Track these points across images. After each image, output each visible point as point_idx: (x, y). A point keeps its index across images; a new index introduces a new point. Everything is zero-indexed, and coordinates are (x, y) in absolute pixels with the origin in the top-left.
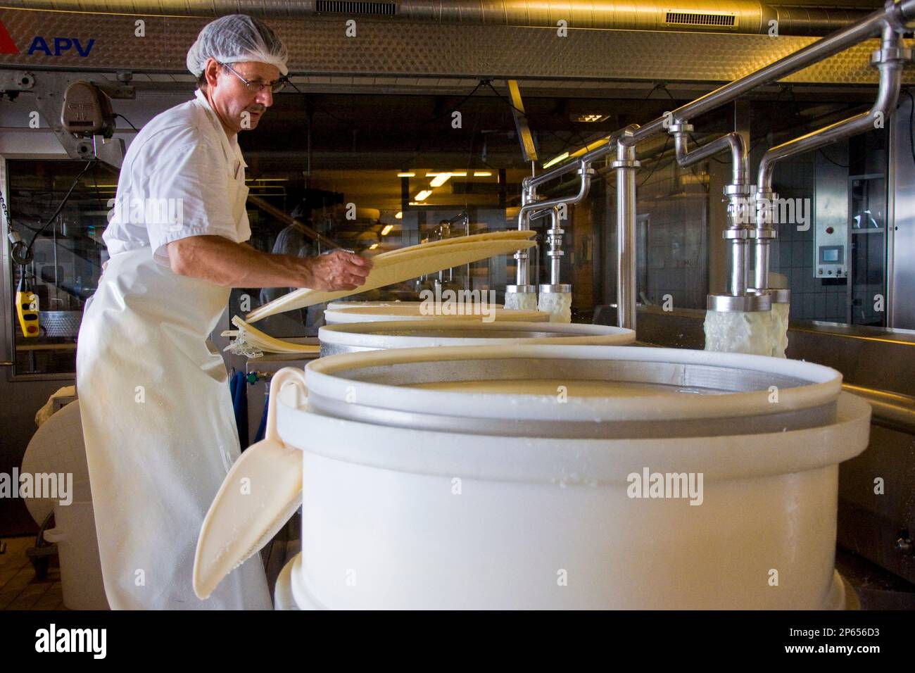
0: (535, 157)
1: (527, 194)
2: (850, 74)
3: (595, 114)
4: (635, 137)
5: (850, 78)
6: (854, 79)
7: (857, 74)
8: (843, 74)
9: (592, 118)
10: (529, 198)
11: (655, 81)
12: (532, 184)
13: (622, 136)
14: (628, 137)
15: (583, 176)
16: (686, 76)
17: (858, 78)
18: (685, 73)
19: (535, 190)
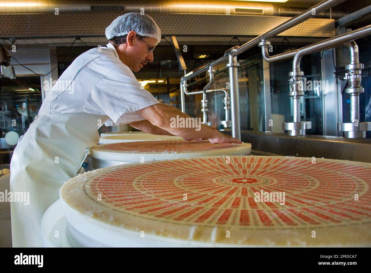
0: (186, 68)
1: (183, 84)
2: (310, 33)
3: (204, 55)
4: (238, 51)
5: (310, 34)
6: (311, 35)
7: (312, 33)
8: (307, 32)
9: (203, 57)
10: (184, 85)
11: (233, 36)
12: (185, 79)
13: (231, 52)
14: (234, 52)
15: (210, 73)
16: (246, 33)
17: (312, 34)
18: (245, 32)
19: (186, 82)
